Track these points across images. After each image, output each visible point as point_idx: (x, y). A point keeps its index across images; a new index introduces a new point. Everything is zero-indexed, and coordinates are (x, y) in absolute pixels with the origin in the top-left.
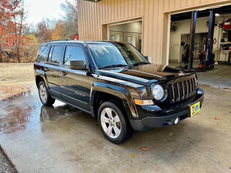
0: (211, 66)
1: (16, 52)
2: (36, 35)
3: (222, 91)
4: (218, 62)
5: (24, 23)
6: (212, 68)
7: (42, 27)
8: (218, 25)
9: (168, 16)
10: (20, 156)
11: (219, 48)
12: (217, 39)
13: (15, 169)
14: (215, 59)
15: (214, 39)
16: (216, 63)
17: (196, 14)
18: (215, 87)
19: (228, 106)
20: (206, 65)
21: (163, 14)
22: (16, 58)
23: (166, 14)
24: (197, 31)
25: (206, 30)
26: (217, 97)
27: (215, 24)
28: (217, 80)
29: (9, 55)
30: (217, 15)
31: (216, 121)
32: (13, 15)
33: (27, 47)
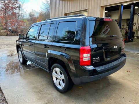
0: (132, 39)
1: (16, 30)
2: (28, 20)
3: (135, 55)
4: (137, 37)
5: (20, 13)
6: (132, 41)
7: (31, 15)
8: (137, 14)
9: (103, 8)
10: (8, 88)
11: (137, 28)
12: (136, 23)
13: (4, 96)
14: (135, 35)
15: (134, 22)
16: (135, 38)
17: (122, 7)
18: (131, 52)
19: (137, 64)
20: (128, 39)
21: (100, 7)
22: (16, 34)
23: (102, 7)
24: (123, 18)
25: (129, 17)
26: (131, 58)
27: (136, 13)
28: (133, 48)
29: (12, 31)
30: (136, 7)
31: (127, 73)
32: (15, 8)
33: (22, 27)
